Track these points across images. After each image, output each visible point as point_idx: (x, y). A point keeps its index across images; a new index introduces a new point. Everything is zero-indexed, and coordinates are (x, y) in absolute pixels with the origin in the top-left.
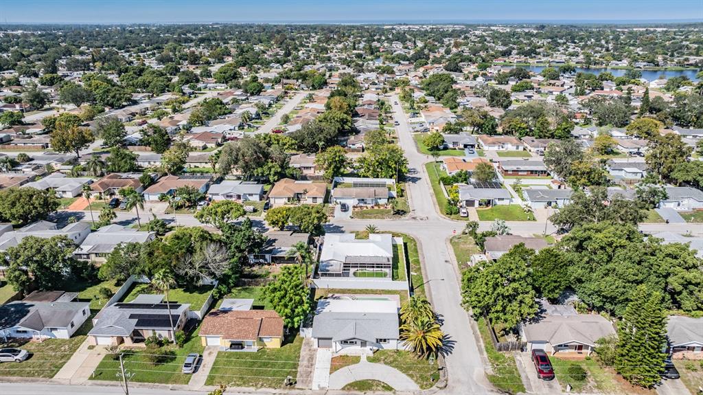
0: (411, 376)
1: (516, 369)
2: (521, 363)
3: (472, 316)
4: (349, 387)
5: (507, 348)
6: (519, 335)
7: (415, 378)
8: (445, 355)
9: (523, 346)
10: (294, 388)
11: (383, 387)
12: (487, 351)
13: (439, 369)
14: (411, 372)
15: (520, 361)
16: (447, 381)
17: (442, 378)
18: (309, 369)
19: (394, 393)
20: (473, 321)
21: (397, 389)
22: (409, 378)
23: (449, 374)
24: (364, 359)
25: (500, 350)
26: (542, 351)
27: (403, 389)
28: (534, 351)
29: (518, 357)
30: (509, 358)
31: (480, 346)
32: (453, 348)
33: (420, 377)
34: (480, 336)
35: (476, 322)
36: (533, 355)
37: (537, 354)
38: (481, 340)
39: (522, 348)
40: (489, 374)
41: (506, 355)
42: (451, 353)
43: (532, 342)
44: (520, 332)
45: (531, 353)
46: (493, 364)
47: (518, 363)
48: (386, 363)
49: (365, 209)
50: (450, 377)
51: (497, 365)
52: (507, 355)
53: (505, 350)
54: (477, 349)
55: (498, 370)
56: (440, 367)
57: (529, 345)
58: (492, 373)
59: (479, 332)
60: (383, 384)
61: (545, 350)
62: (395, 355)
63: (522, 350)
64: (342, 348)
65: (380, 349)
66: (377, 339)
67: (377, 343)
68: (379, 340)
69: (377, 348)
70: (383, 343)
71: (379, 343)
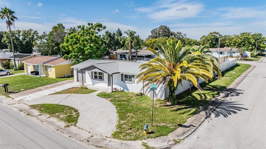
8: (213, 115)
10: (6, 95)
24: (97, 93)
32: (235, 113)
42: (225, 116)
48: (112, 100)
56: (186, 124)
62: (134, 98)
64: (93, 85)
65: (125, 91)
66: (122, 75)
67: (122, 81)
68: (124, 77)
69: (122, 89)
70: (128, 82)
71: (124, 82)
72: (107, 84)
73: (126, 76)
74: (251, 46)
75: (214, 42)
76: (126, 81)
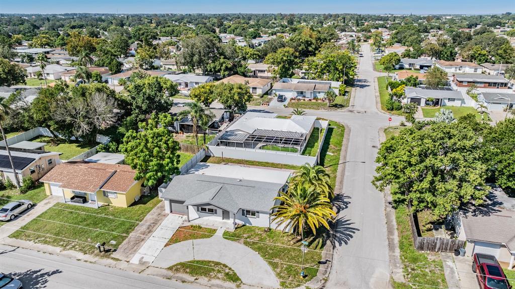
0: (274, 266)
1: (444, 280)
2: (452, 272)
3: (390, 203)
4: (179, 267)
5: (432, 247)
6: (455, 232)
7: (278, 270)
8: (337, 244)
9: (459, 247)
10: (108, 257)
11: (227, 274)
12: (401, 248)
13: (320, 263)
14: (276, 260)
15: (452, 269)
16: (326, 280)
17: (319, 276)
18: (143, 237)
19: (238, 286)
20: (390, 208)
21: (244, 282)
22: (269, 268)
23: (333, 272)
24: (220, 233)
25: (421, 248)
26: (492, 258)
27: (253, 283)
28: (477, 257)
29: (449, 263)
30: (434, 261)
31: (393, 240)
32: (352, 237)
33: (287, 269)
34: (396, 227)
35: (394, 210)
36: (475, 261)
37: (482, 261)
38: (396, 233)
39: (457, 250)
40: (397, 281)
41: (429, 257)
42: (346, 243)
43: (476, 242)
44: (457, 228)
45: (471, 259)
46: (406, 266)
47: (447, 272)
48: (246, 243)
49: (302, 101)
50: (333, 277)
51: (413, 269)
52: (431, 256)
53: (428, 249)
54: (387, 243)
55: (413, 277)
56: (323, 260)
57: (469, 247)
58: (402, 280)
59: (394, 223)
60: (227, 271)
61: (497, 257)
62: (264, 235)
63: (457, 253)
64: (200, 218)
65: (247, 225)
66: (243, 210)
67: (243, 215)
68: (245, 212)
69: (243, 223)
70: (251, 216)
71: (246, 216)
72: (222, 218)
73: (248, 212)
74: (338, 74)
75: (287, 66)
76: (248, 216)
